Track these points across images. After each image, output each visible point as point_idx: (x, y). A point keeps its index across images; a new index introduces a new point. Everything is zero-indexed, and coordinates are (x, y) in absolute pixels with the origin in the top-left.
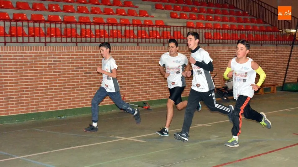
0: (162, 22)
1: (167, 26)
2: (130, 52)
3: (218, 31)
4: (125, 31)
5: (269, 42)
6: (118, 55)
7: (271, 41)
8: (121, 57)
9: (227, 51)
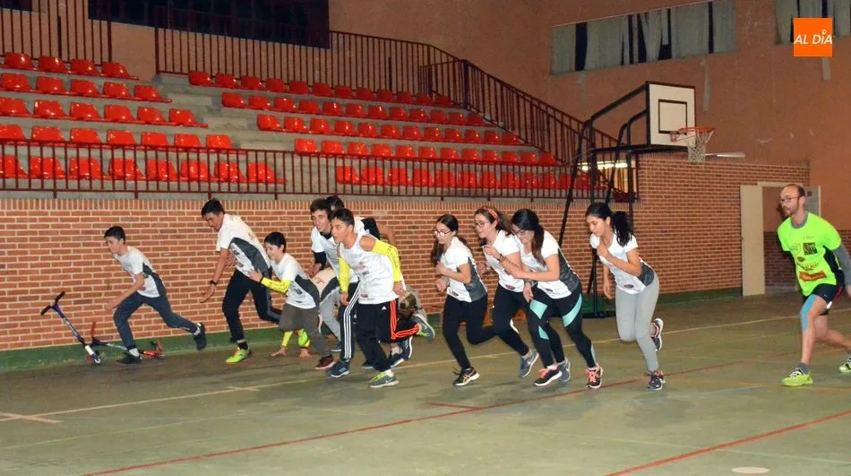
0: (224, 138)
1: (238, 151)
2: (115, 213)
3: (379, 163)
4: (112, 161)
5: (517, 192)
6: (80, 222)
7: (523, 190)
8: (89, 226)
9: (389, 213)
